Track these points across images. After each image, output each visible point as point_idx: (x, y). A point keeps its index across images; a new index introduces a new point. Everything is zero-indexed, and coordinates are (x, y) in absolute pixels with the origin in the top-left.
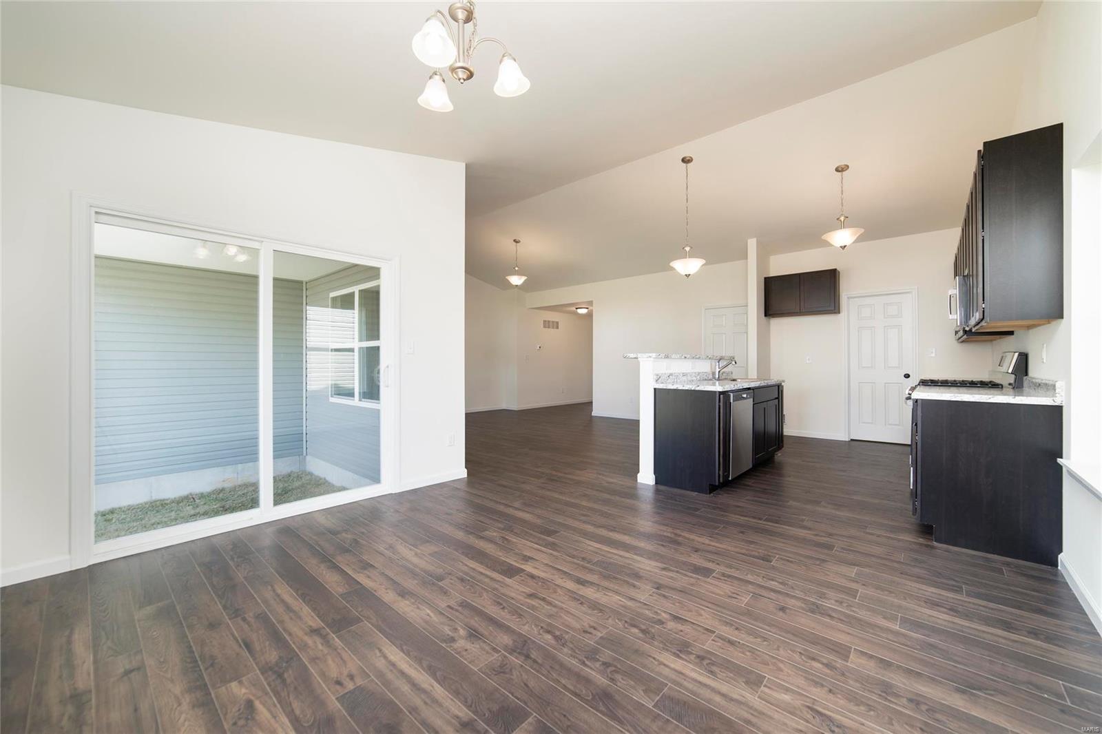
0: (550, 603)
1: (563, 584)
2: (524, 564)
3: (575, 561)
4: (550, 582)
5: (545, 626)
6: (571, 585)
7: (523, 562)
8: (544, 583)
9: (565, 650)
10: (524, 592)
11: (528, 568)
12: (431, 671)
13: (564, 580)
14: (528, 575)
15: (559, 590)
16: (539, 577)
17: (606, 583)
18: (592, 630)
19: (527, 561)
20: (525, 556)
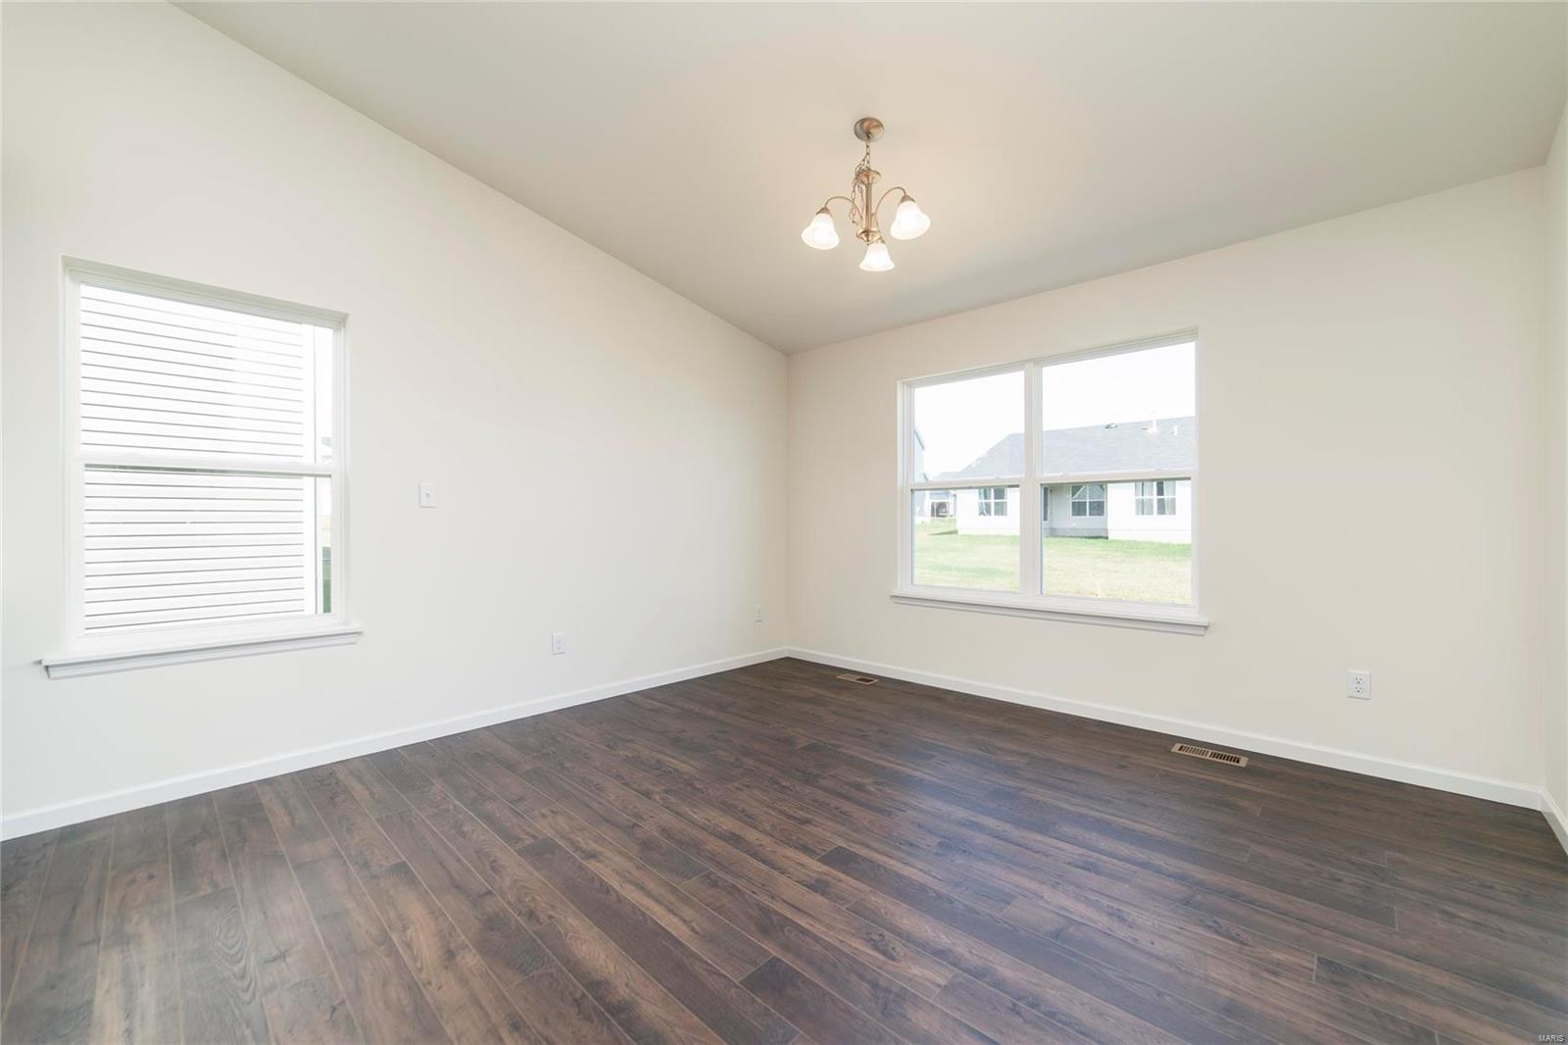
0: (781, 812)
1: (760, 836)
2: (822, 873)
3: (730, 879)
4: (781, 841)
5: (789, 792)
6: (751, 835)
7: (825, 877)
8: (788, 839)
9: (770, 775)
10: (816, 826)
11: (816, 867)
12: (883, 768)
13: (758, 842)
14: (813, 851)
15: (768, 828)
16: (796, 848)
17: (700, 835)
18: (741, 787)
19: (818, 881)
20: (823, 893)
